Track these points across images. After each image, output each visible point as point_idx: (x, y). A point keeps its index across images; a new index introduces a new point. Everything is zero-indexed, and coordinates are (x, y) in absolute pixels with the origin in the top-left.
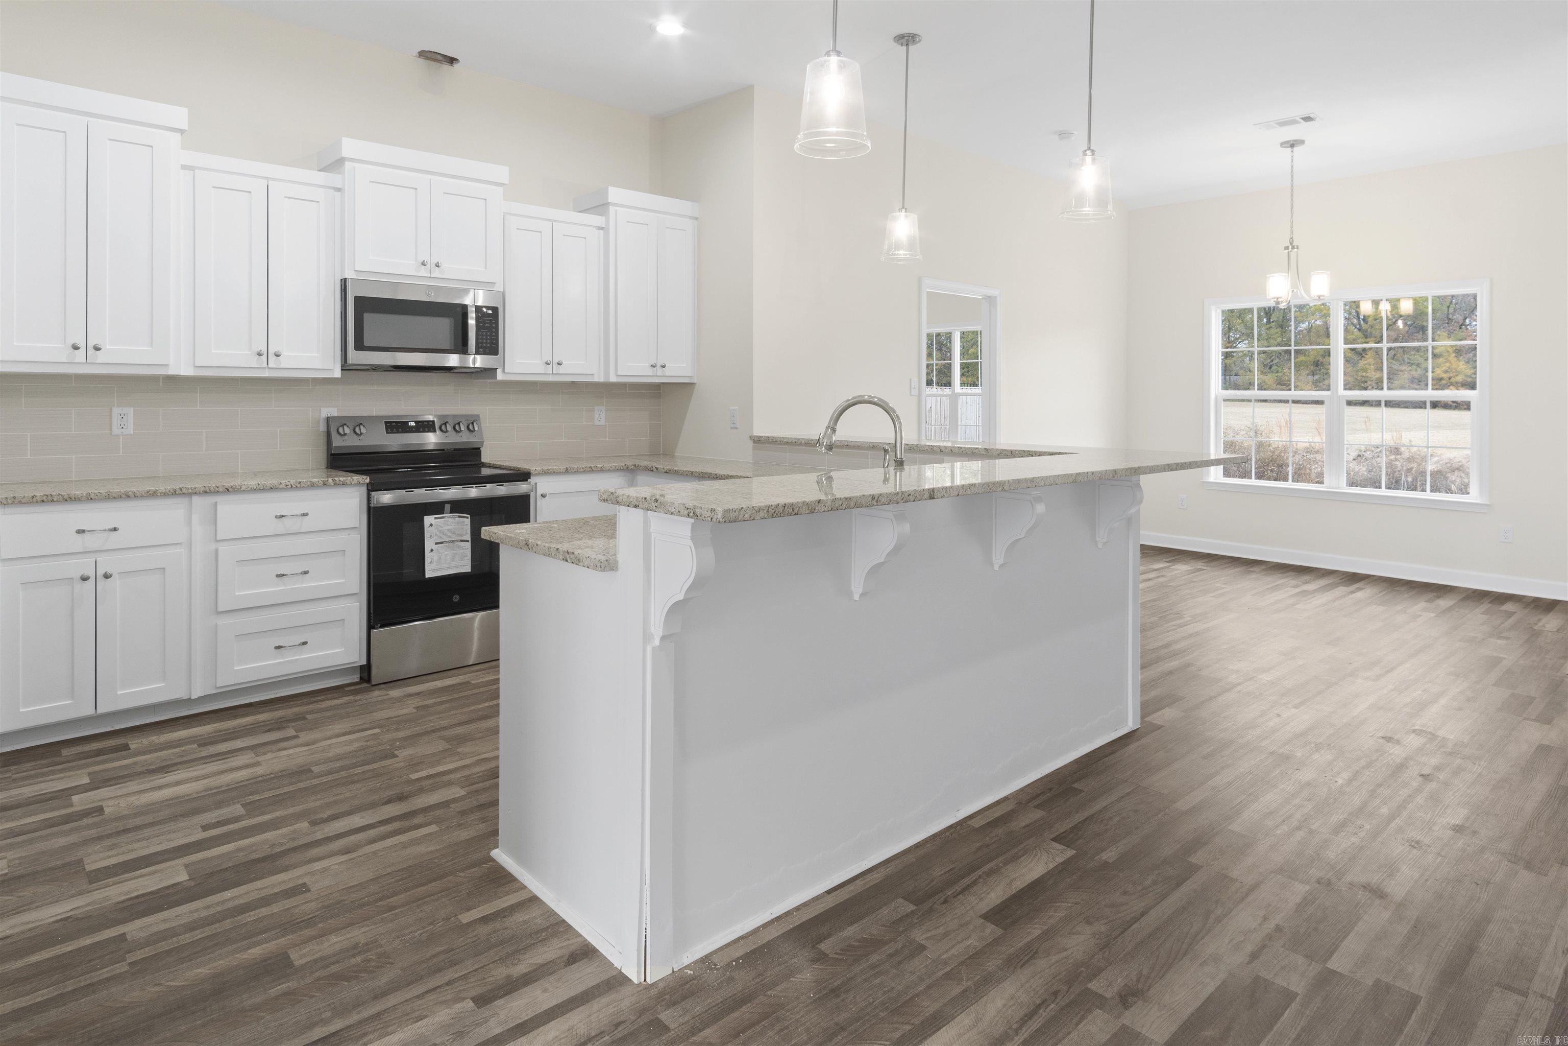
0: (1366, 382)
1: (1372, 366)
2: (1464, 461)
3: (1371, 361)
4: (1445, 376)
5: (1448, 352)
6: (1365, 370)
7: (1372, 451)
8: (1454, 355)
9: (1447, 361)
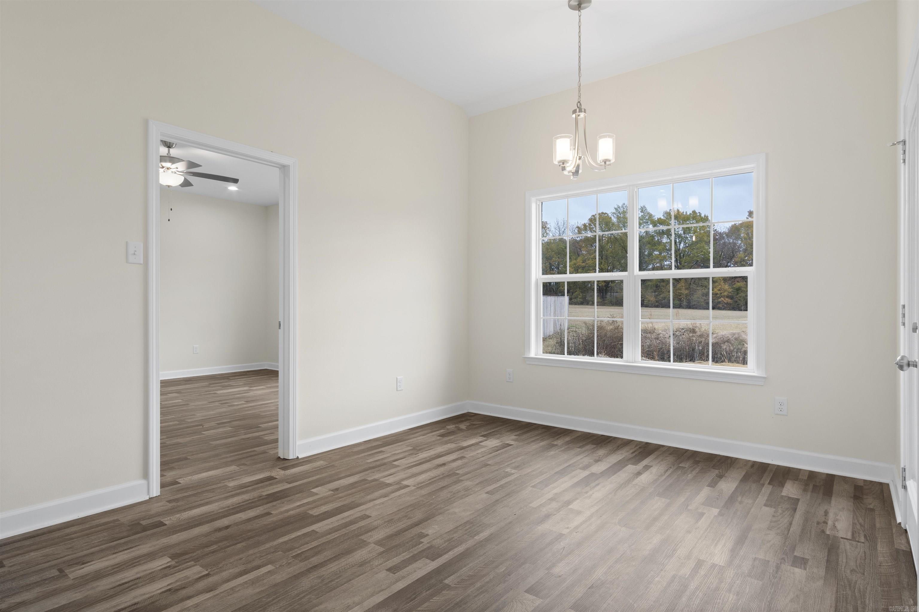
0: (681, 296)
1: (684, 287)
2: (730, 337)
3: (683, 284)
4: (719, 292)
5: (720, 280)
6: (680, 290)
7: (680, 331)
8: (723, 281)
9: (720, 285)
